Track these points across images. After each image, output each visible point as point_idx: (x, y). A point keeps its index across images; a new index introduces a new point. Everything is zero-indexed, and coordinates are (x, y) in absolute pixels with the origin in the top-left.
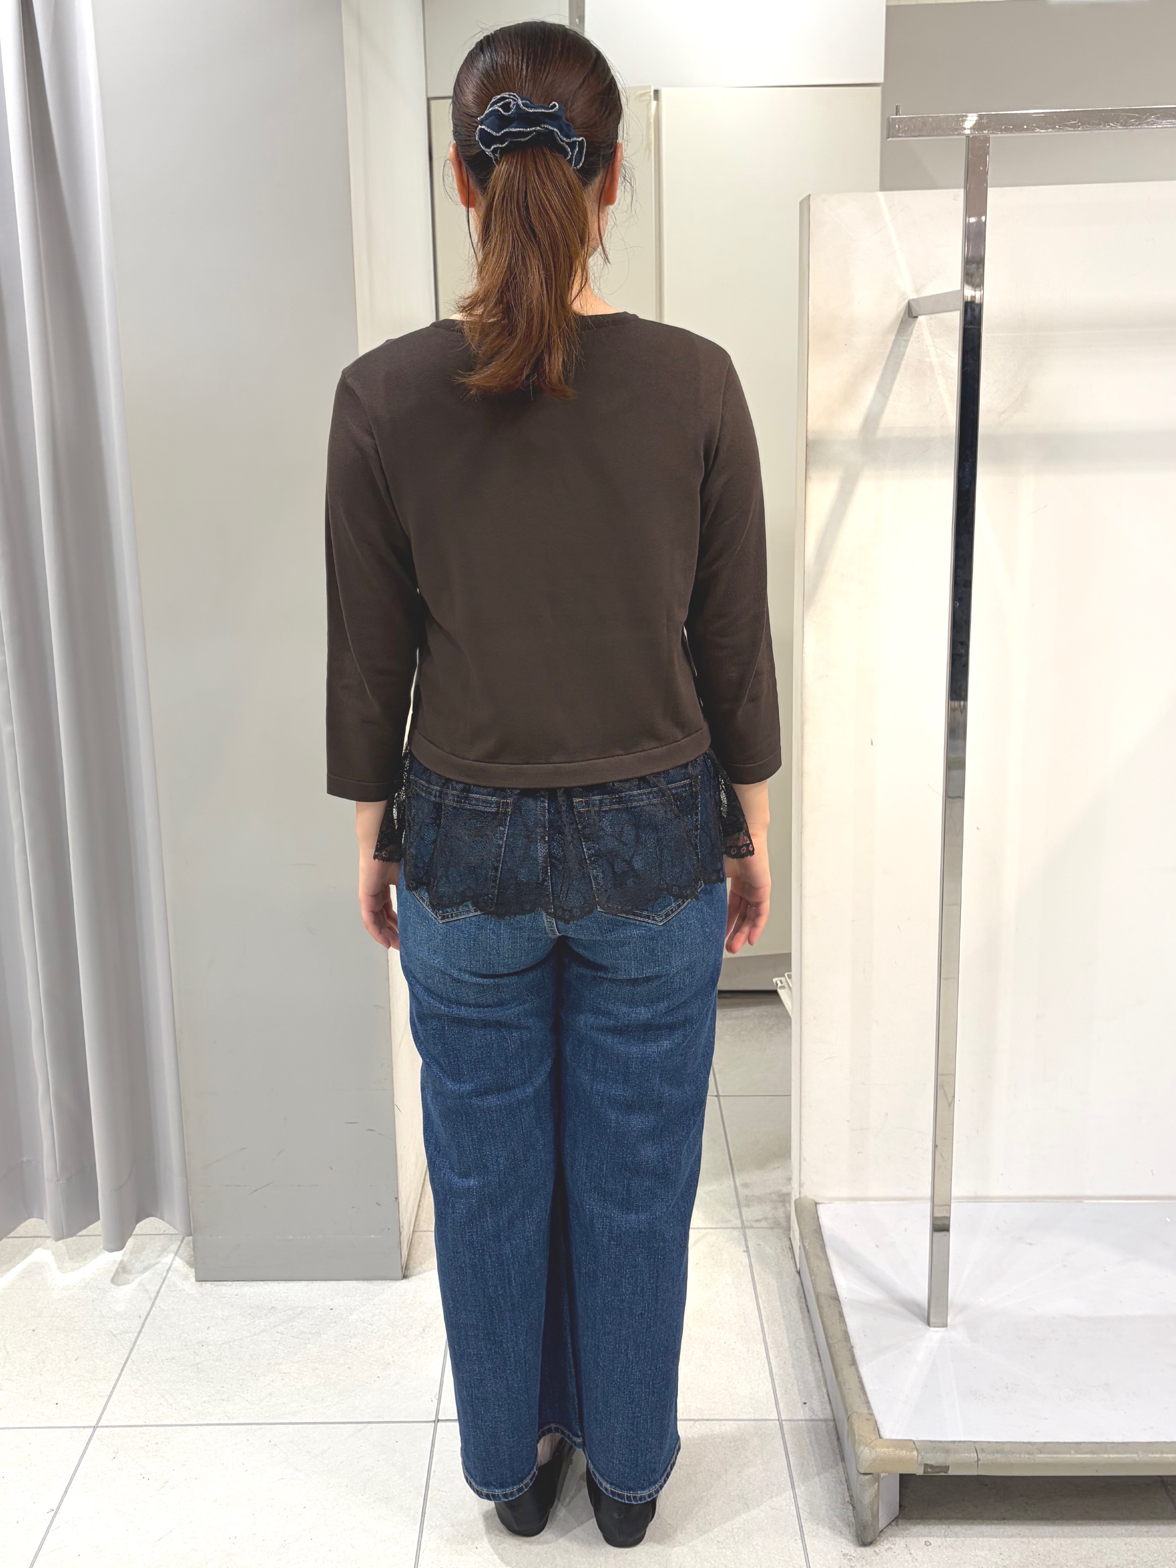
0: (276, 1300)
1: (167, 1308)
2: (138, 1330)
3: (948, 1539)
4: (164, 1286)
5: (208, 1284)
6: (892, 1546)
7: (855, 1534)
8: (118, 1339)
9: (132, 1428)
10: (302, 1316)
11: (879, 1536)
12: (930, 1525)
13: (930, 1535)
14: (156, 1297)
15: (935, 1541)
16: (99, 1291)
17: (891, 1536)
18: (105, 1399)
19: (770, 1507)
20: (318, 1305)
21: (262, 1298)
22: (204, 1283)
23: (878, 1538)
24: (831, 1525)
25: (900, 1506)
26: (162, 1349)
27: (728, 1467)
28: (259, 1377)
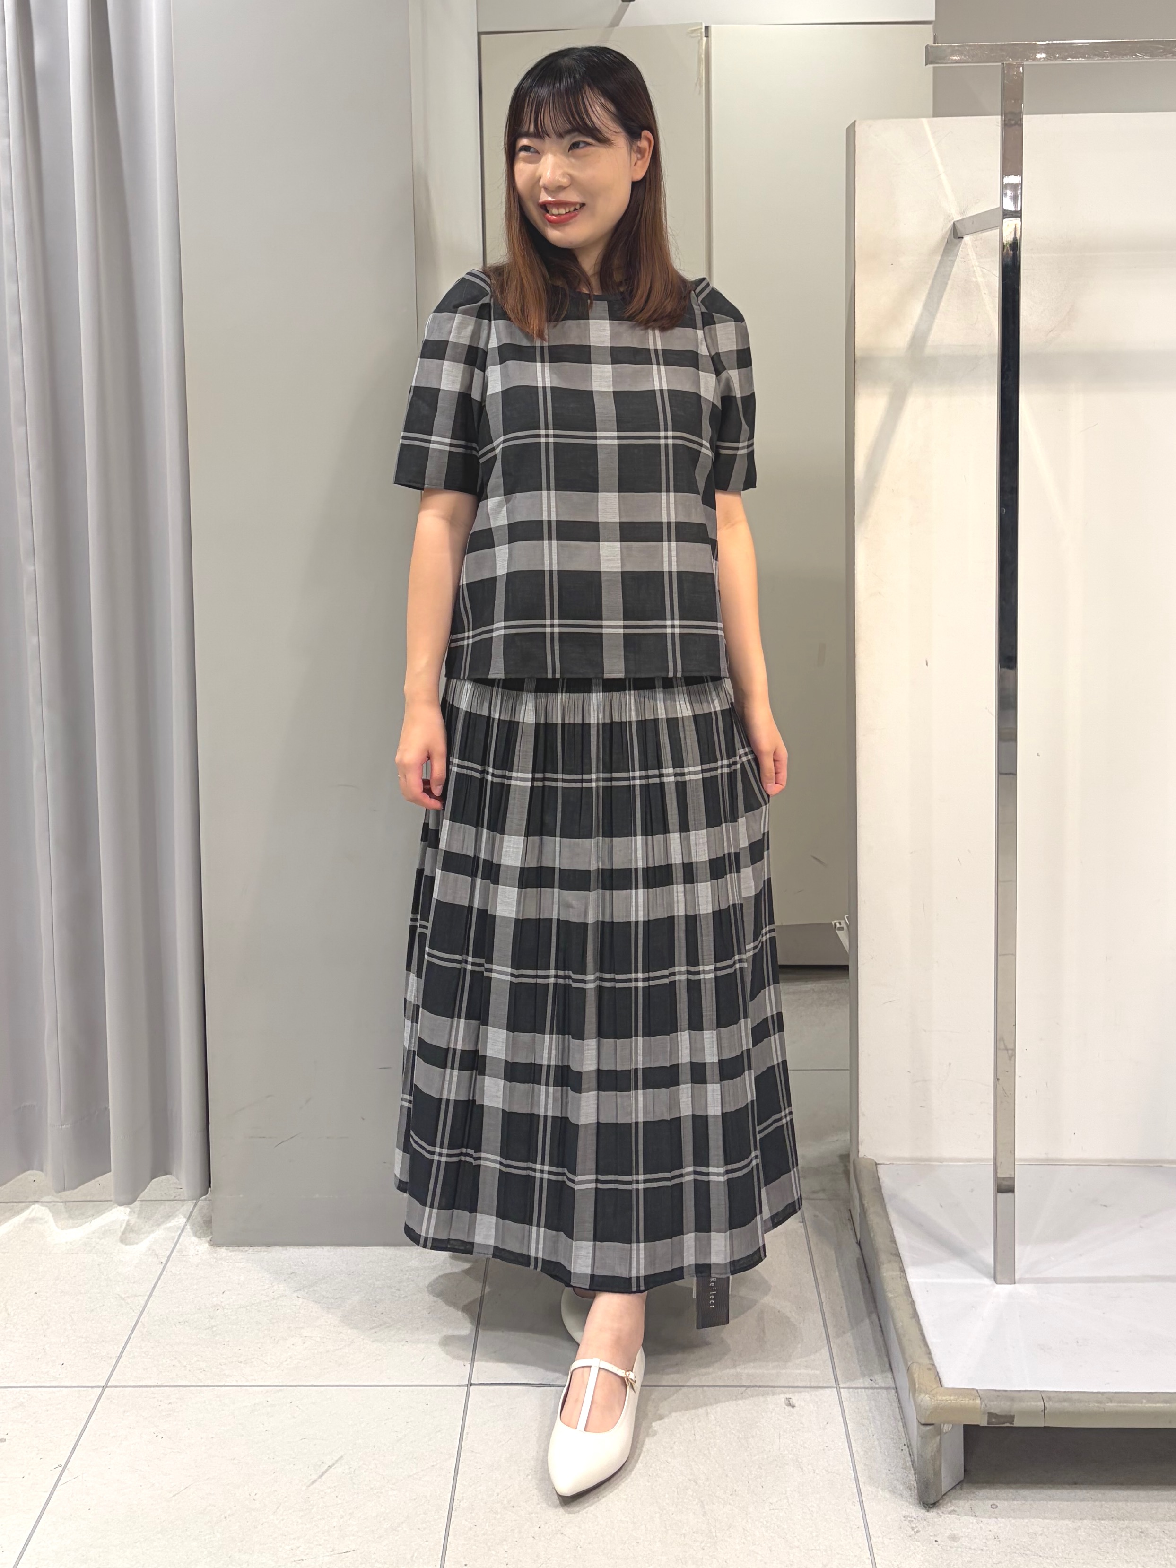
0: (295, 1266)
1: (178, 1273)
2: (148, 1293)
3: (1015, 1502)
4: (175, 1251)
5: (223, 1249)
6: (956, 1509)
7: (916, 1497)
8: (128, 1304)
10: (323, 1281)
11: (942, 1498)
12: (996, 1489)
13: (997, 1498)
14: (167, 1262)
15: (1002, 1504)
16: (105, 1256)
17: (955, 1499)
18: (115, 1360)
19: (827, 1471)
20: (342, 1271)
21: (281, 1264)
22: (218, 1249)
23: (941, 1501)
24: (890, 1489)
25: (965, 1470)
26: (173, 1311)
27: (781, 1433)
28: (279, 1340)
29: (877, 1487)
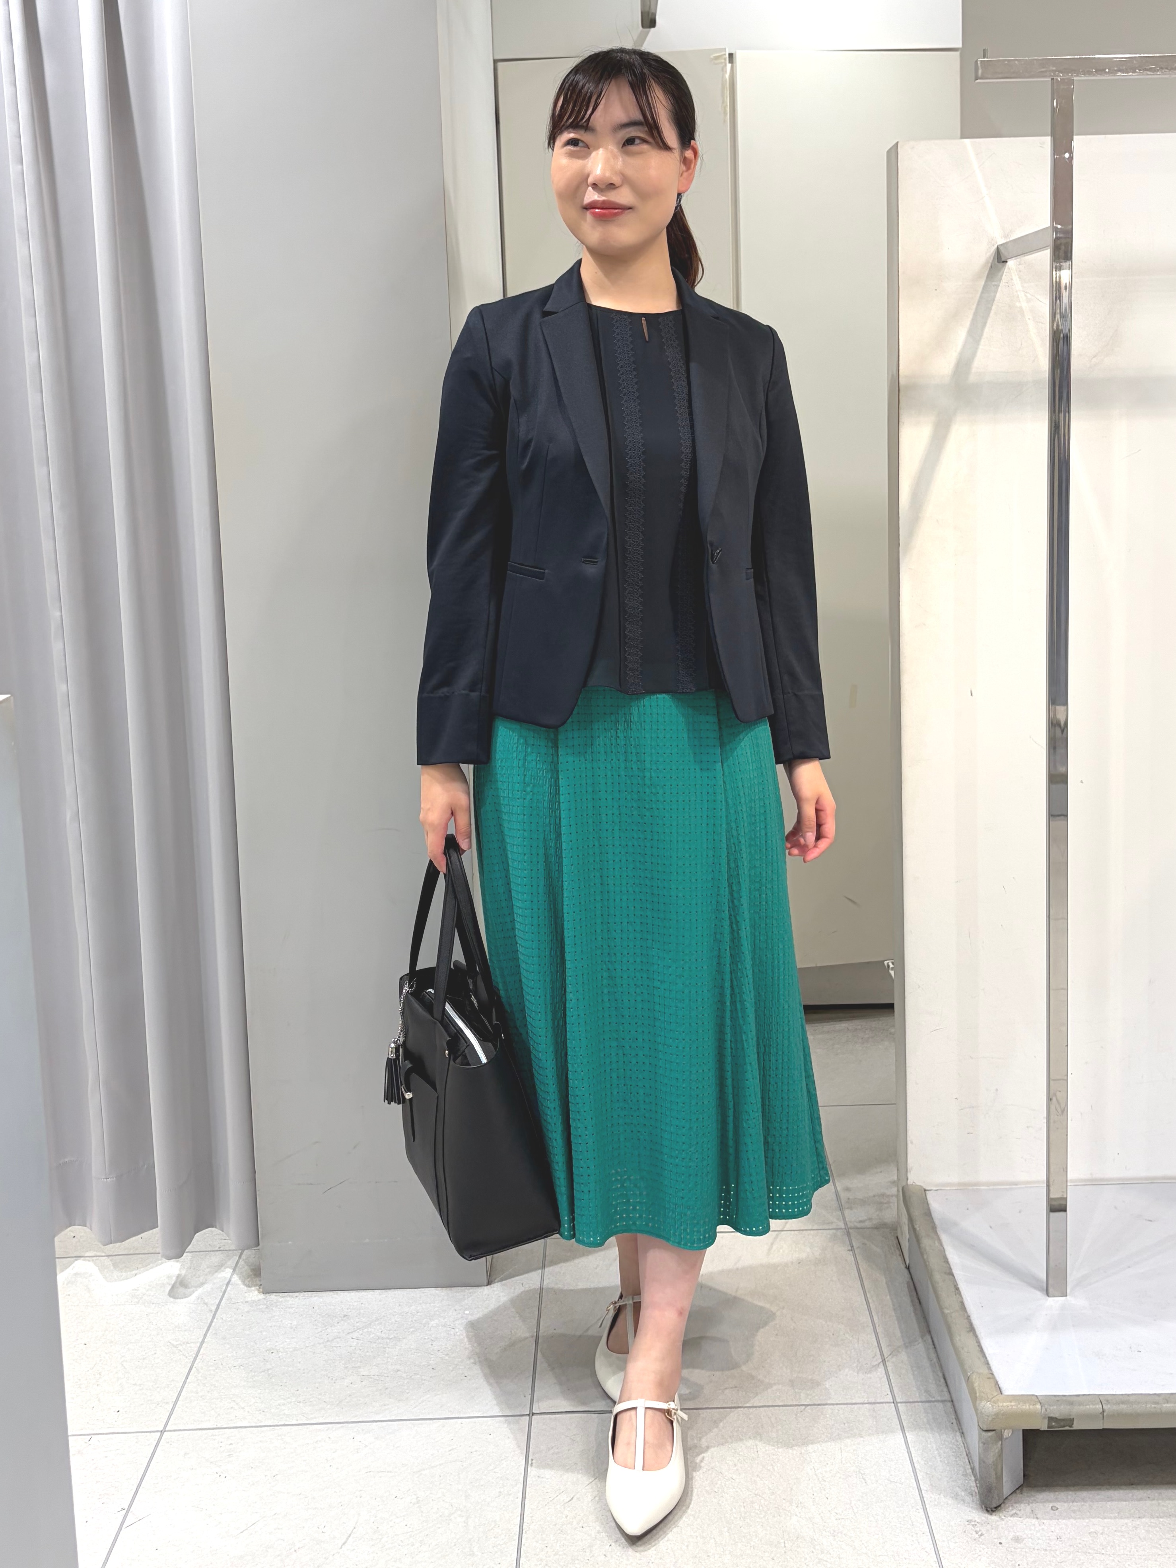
1: (229, 1319)
2: (200, 1340)
3: (1075, 1504)
4: (224, 1299)
5: (274, 1296)
6: (1018, 1512)
7: (978, 1502)
8: (181, 1351)
9: (203, 1431)
10: (377, 1323)
11: (1004, 1502)
12: (1056, 1491)
13: (1057, 1500)
14: (216, 1311)
15: (1062, 1506)
16: (156, 1307)
17: (1016, 1503)
18: (171, 1406)
19: (888, 1480)
20: (395, 1312)
21: (332, 1307)
22: (268, 1295)
23: (1002, 1505)
24: (952, 1495)
25: (1024, 1476)
26: (227, 1356)
27: (842, 1447)
28: (336, 1380)
29: (940, 1495)
